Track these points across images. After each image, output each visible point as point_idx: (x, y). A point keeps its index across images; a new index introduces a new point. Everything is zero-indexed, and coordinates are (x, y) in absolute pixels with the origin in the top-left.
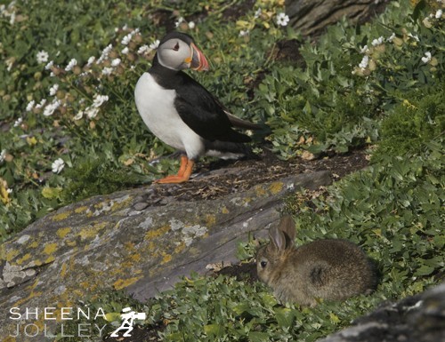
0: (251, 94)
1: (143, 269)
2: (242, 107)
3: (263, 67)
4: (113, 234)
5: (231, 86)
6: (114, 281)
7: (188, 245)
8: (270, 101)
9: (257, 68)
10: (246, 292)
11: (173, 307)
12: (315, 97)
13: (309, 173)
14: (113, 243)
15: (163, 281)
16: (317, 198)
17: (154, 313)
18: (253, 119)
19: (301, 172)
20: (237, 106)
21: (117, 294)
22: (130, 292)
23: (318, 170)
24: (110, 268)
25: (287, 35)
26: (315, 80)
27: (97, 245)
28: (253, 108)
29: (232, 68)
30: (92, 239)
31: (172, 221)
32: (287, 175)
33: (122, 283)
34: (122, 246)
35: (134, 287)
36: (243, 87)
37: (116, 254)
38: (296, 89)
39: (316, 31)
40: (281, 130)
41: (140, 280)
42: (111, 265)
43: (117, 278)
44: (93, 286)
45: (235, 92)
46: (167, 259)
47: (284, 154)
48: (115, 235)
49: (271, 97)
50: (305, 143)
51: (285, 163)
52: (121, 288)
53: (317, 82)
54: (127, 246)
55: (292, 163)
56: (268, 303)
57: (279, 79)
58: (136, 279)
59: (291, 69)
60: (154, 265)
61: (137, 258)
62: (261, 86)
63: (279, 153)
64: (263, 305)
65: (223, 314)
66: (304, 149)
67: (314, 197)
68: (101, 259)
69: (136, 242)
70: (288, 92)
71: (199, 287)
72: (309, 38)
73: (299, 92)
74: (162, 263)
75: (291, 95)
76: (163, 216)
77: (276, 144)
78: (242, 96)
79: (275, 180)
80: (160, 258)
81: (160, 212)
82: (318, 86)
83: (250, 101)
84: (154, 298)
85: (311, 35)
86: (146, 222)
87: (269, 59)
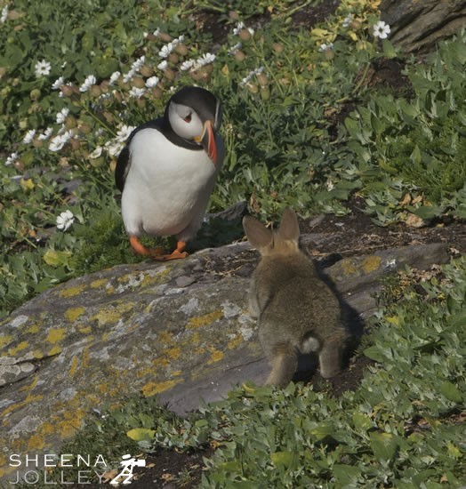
0: (333, 131)
1: (183, 369)
2: (320, 148)
3: (350, 95)
4: (142, 319)
5: (306, 119)
6: (142, 384)
7: (246, 339)
8: (363, 143)
9: (343, 96)
10: (328, 410)
11: (224, 424)
12: (427, 139)
13: (417, 245)
14: (143, 331)
15: (210, 387)
16: (429, 281)
17: (198, 432)
18: (336, 166)
19: (406, 244)
20: (314, 147)
21: (146, 403)
22: (164, 401)
23: (429, 242)
24: (137, 367)
25: (381, 51)
26: (427, 116)
27: (120, 334)
28: (336, 152)
29: (308, 94)
30: (113, 324)
31: (226, 305)
32: (386, 248)
33: (153, 388)
34: (155, 336)
35: (170, 394)
36: (323, 121)
37: (146, 347)
38: (400, 128)
39: (422, 47)
40: (379, 185)
41: (178, 385)
42: (139, 362)
43: (147, 380)
44: (113, 391)
45: (312, 127)
46: (217, 357)
47: (382, 218)
48: (146, 321)
49: (365, 138)
50: (411, 204)
51: (384, 230)
52: (152, 394)
53: (429, 119)
54: (162, 336)
55: (393, 230)
56: (360, 426)
57: (378, 114)
58: (172, 383)
59: (390, 98)
60: (199, 364)
61: (175, 353)
62: (347, 121)
63: (375, 215)
64: (353, 427)
65: (298, 437)
66: (409, 211)
67: (423, 280)
68: (126, 353)
69: (175, 332)
70: (389, 131)
71: (260, 398)
72: (413, 57)
73: (405, 132)
74: (209, 363)
75: (393, 136)
76: (213, 297)
77: (370, 203)
78: (321, 134)
79: (369, 253)
80: (207, 356)
81: (210, 292)
82: (431, 124)
83: (331, 141)
84: (198, 411)
85: (415, 52)
86: (189, 305)
87: (360, 84)
